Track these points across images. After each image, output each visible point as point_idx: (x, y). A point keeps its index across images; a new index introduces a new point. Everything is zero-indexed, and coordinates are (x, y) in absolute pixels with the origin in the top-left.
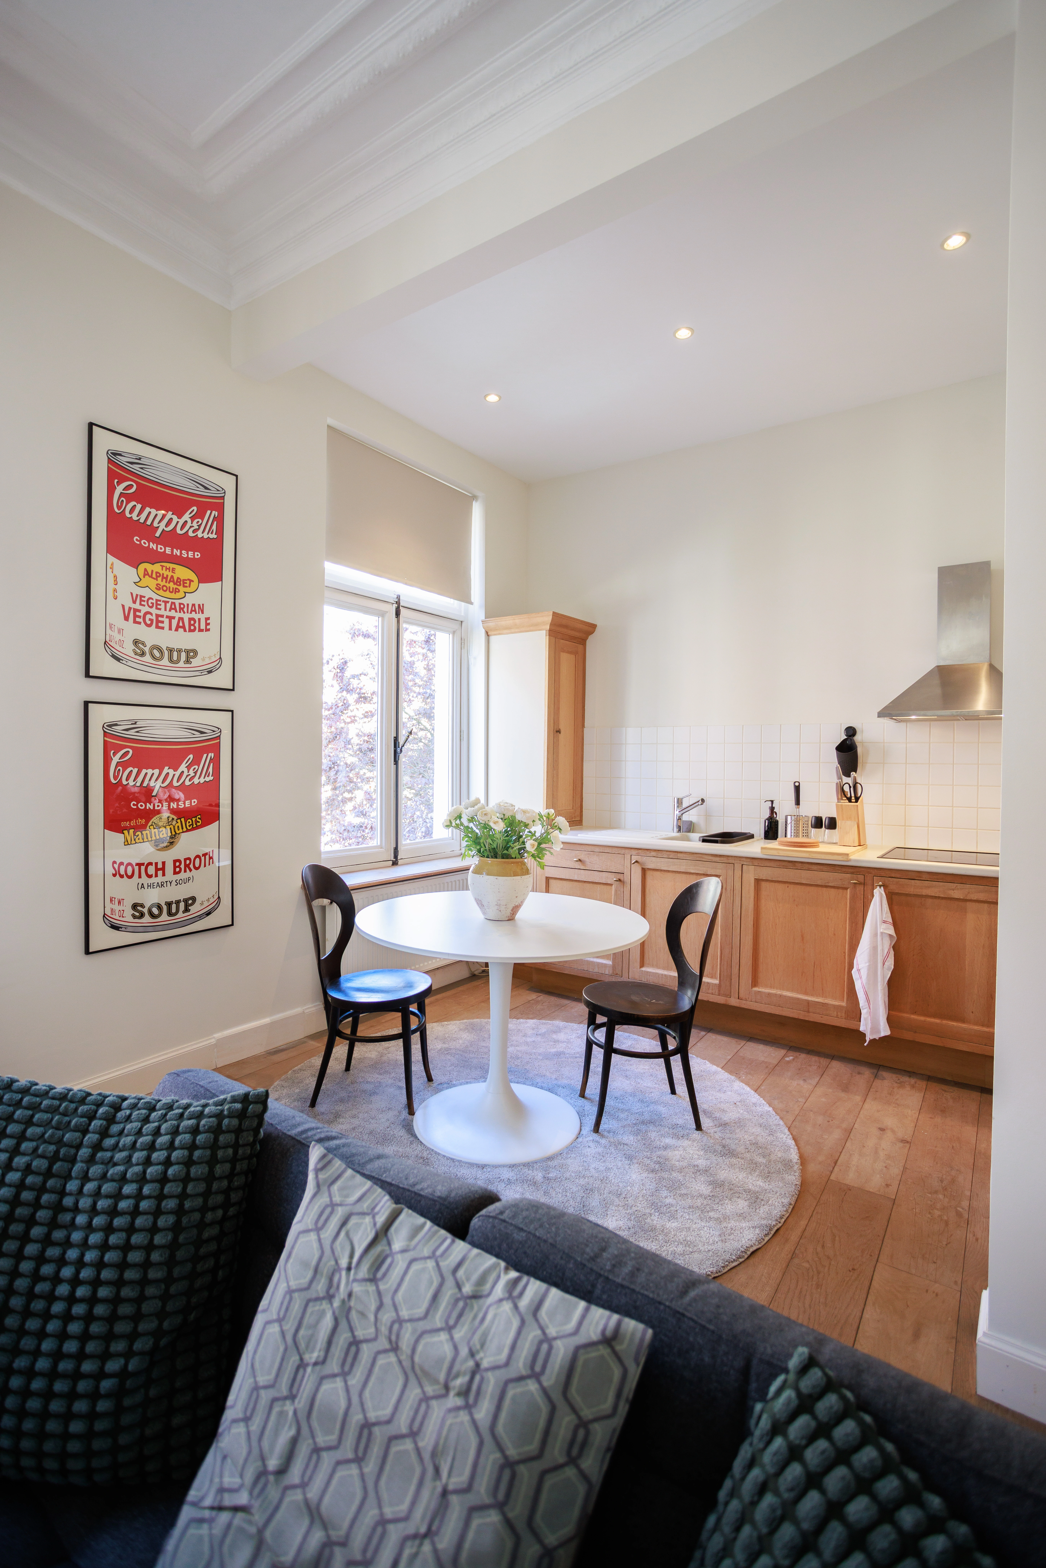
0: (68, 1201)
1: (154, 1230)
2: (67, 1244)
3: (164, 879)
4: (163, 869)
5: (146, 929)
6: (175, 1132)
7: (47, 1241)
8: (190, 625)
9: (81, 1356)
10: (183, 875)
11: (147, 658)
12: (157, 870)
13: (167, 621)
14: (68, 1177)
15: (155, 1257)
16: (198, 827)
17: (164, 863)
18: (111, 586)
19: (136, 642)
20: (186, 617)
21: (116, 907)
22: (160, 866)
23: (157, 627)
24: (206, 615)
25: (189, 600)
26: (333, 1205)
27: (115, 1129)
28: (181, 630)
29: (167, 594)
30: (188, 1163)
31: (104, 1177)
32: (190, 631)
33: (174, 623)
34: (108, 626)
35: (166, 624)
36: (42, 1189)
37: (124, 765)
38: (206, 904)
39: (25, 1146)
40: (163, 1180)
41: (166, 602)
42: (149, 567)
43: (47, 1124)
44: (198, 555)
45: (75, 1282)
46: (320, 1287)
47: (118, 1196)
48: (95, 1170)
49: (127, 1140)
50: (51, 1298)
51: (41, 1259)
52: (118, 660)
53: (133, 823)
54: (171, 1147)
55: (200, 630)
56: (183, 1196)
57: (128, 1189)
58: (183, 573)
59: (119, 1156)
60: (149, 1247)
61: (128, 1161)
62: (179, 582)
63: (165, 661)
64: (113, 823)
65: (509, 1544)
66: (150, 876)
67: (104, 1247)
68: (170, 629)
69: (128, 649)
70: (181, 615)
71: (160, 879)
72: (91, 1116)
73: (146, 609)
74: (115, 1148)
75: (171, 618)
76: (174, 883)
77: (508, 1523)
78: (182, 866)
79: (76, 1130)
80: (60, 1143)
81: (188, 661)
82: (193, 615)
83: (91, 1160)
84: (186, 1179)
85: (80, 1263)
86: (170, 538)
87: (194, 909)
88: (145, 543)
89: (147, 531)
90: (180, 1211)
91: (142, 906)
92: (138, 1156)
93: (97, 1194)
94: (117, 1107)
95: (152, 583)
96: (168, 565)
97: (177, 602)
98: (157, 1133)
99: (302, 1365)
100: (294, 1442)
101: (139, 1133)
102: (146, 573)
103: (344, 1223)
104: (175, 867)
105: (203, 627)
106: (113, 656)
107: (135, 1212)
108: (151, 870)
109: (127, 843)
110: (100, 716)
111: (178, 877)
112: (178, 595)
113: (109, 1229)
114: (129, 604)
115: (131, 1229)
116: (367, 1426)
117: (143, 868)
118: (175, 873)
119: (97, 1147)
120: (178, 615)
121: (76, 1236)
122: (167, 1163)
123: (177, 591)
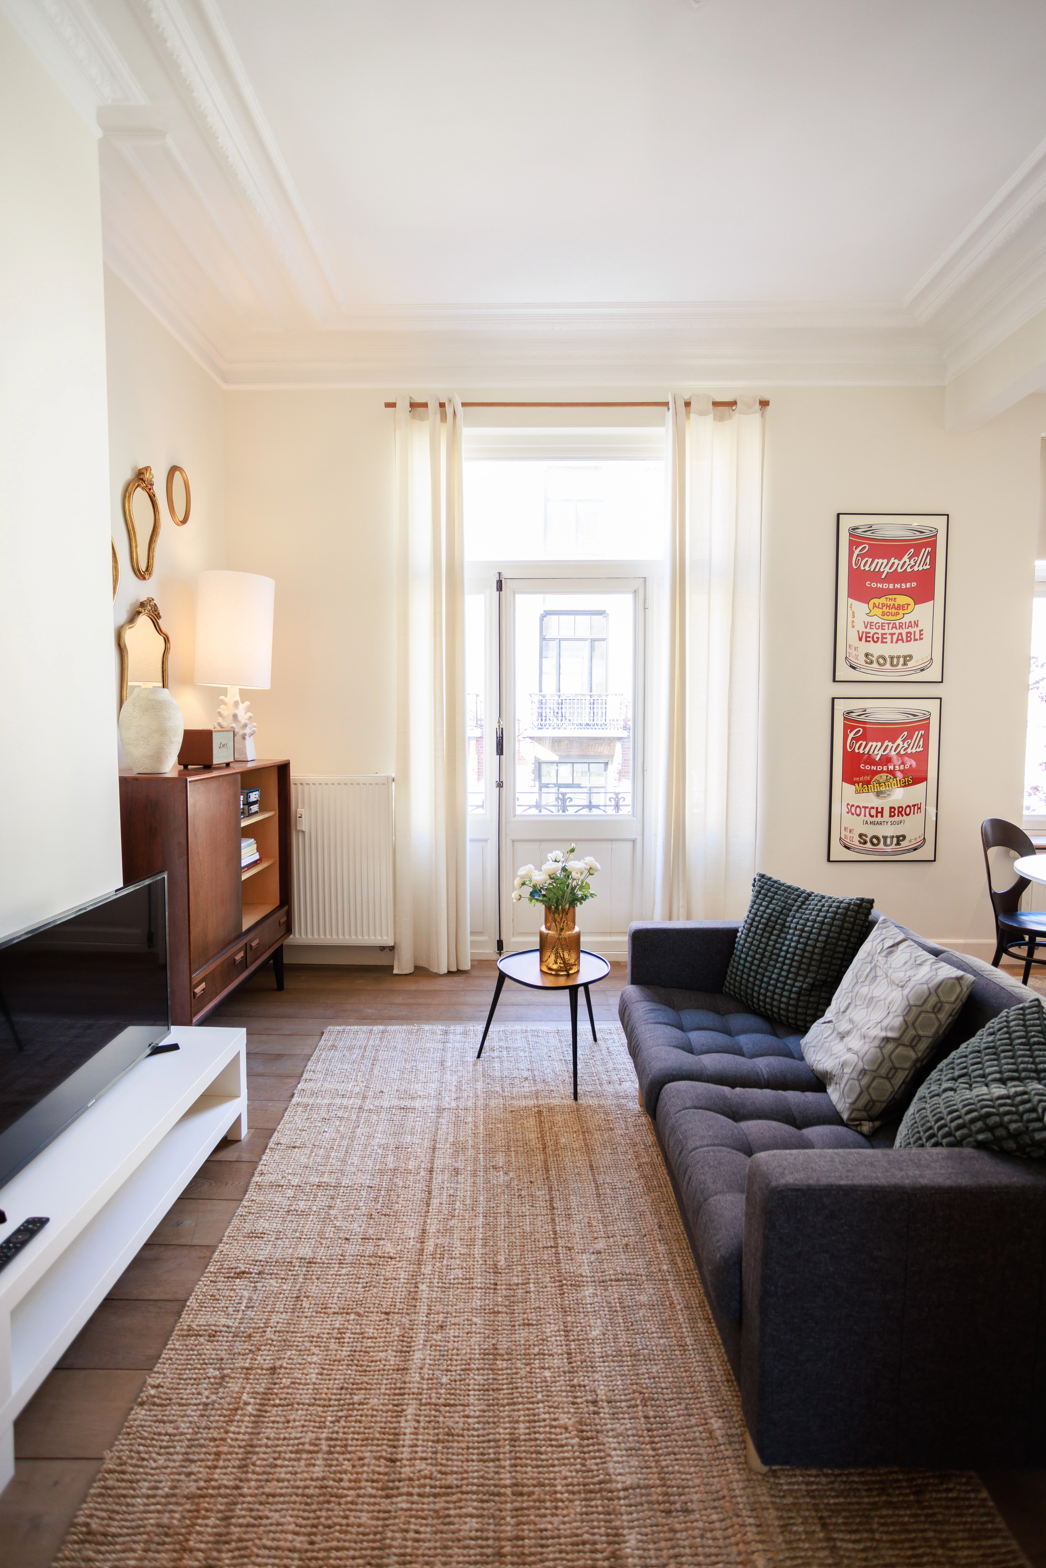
0: (787, 924)
1: (817, 940)
2: (785, 939)
3: (882, 820)
4: (882, 812)
5: (867, 852)
6: (830, 906)
7: (778, 936)
8: (907, 637)
9: (787, 977)
10: (896, 818)
11: (875, 665)
12: (877, 812)
13: (889, 637)
14: (788, 916)
15: (817, 951)
16: (909, 785)
17: (882, 808)
18: (850, 619)
19: (867, 655)
20: (904, 632)
21: (848, 834)
22: (880, 810)
23: (882, 642)
24: (920, 628)
25: (907, 619)
26: (881, 934)
27: (807, 902)
28: (900, 642)
29: (891, 618)
30: (833, 919)
31: (801, 918)
32: (907, 641)
33: (895, 637)
34: (848, 646)
35: (889, 640)
36: (778, 918)
37: (856, 739)
38: (914, 842)
39: (774, 901)
40: (823, 923)
41: (889, 624)
42: (876, 601)
43: (782, 895)
44: (914, 584)
45: (787, 952)
46: (869, 959)
47: (805, 925)
48: (798, 915)
49: (811, 907)
50: (779, 955)
51: (776, 942)
52: (854, 668)
53: (861, 779)
54: (828, 911)
55: (915, 640)
56: (830, 931)
57: (809, 924)
58: (902, 600)
59: (807, 912)
60: (815, 947)
61: (810, 914)
62: (899, 607)
63: (888, 666)
64: (848, 778)
65: (904, 1027)
66: (872, 816)
67: (798, 942)
68: (892, 642)
69: (862, 660)
70: (901, 631)
71: (879, 819)
72: (799, 896)
73: (875, 631)
74: (806, 909)
75: (892, 634)
76: (889, 823)
77: (905, 1021)
78: (896, 812)
79: (793, 899)
80: (786, 903)
81: (905, 664)
82: (910, 630)
83: (797, 911)
84: (832, 925)
85: (789, 946)
86: (894, 577)
87: (903, 844)
88: (874, 585)
89: (876, 575)
90: (827, 936)
91: (866, 836)
92: (814, 913)
93: (798, 923)
94: (810, 895)
95: (879, 612)
96: (890, 597)
97: (897, 622)
98: (823, 906)
99: (857, 982)
100: (850, 1004)
101: (816, 905)
102: (875, 606)
103: (883, 940)
104: (891, 812)
105: (917, 637)
106: (851, 666)
107: (811, 932)
108: (873, 812)
109: (857, 792)
110: (841, 707)
111: (892, 819)
112: (898, 617)
113: (800, 936)
114: (862, 629)
115: (808, 938)
116: (872, 998)
117: (867, 810)
118: (891, 816)
119: (800, 907)
120: (897, 632)
121: (789, 937)
122: (825, 917)
123: (898, 614)
